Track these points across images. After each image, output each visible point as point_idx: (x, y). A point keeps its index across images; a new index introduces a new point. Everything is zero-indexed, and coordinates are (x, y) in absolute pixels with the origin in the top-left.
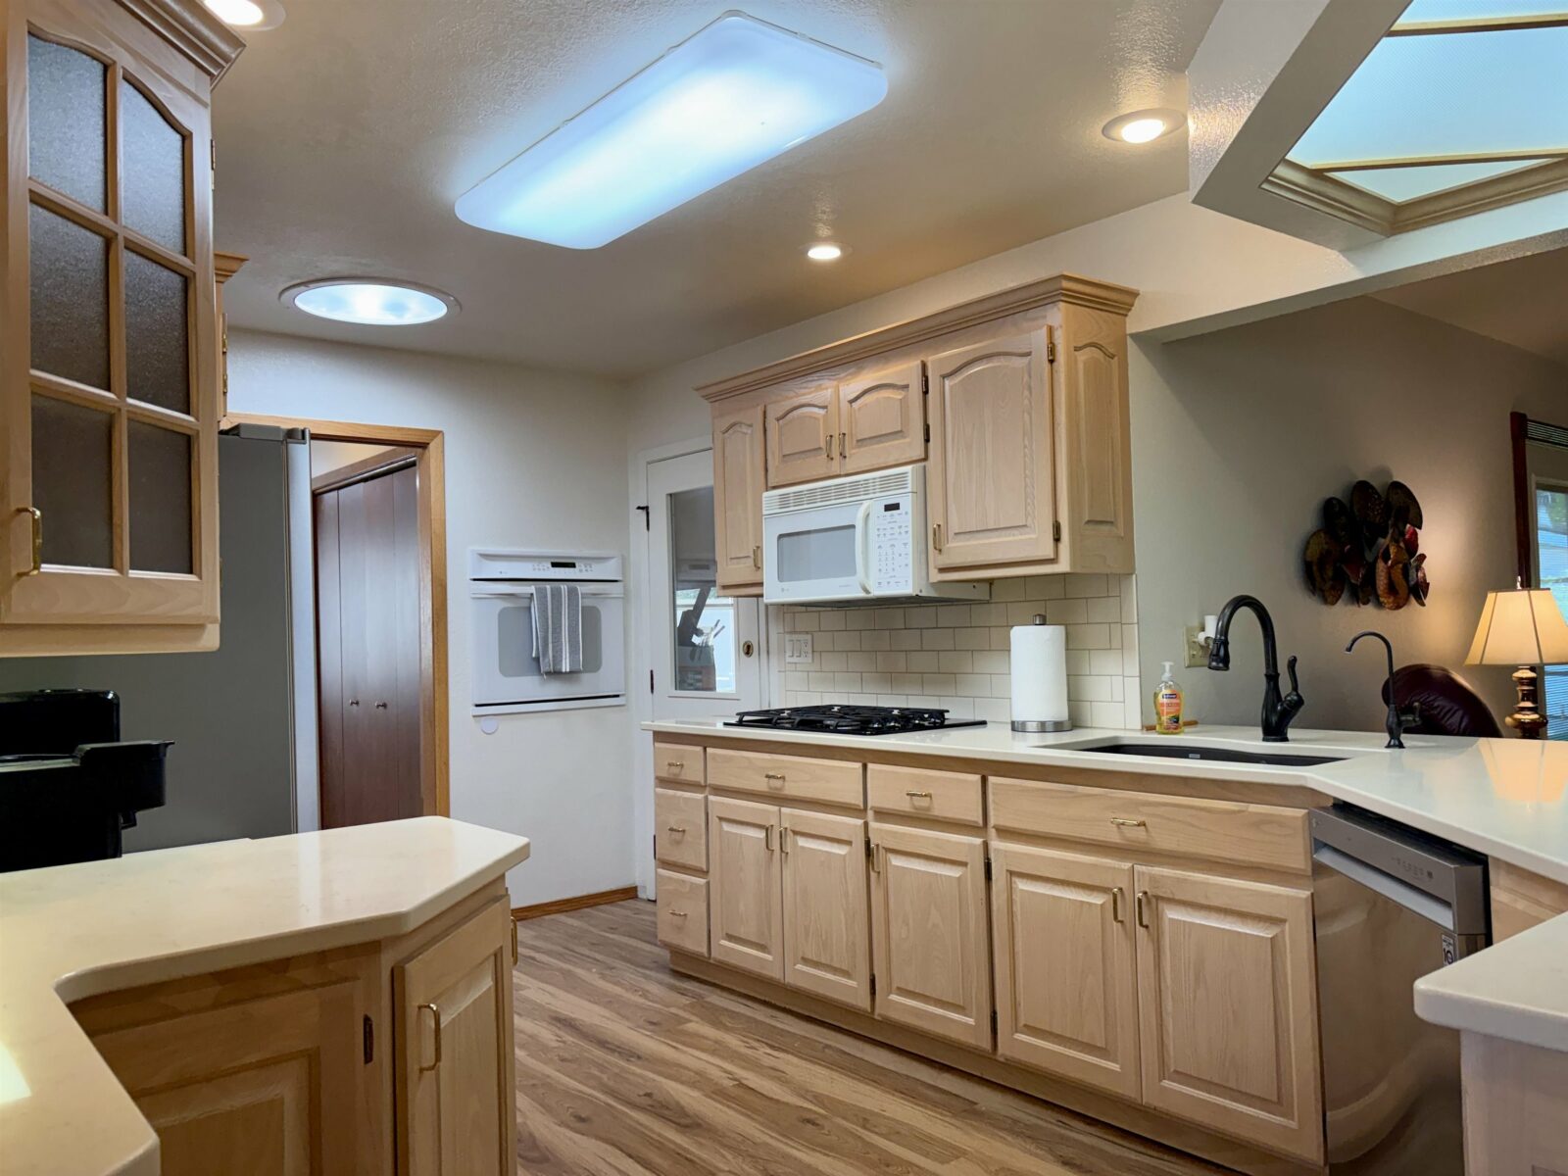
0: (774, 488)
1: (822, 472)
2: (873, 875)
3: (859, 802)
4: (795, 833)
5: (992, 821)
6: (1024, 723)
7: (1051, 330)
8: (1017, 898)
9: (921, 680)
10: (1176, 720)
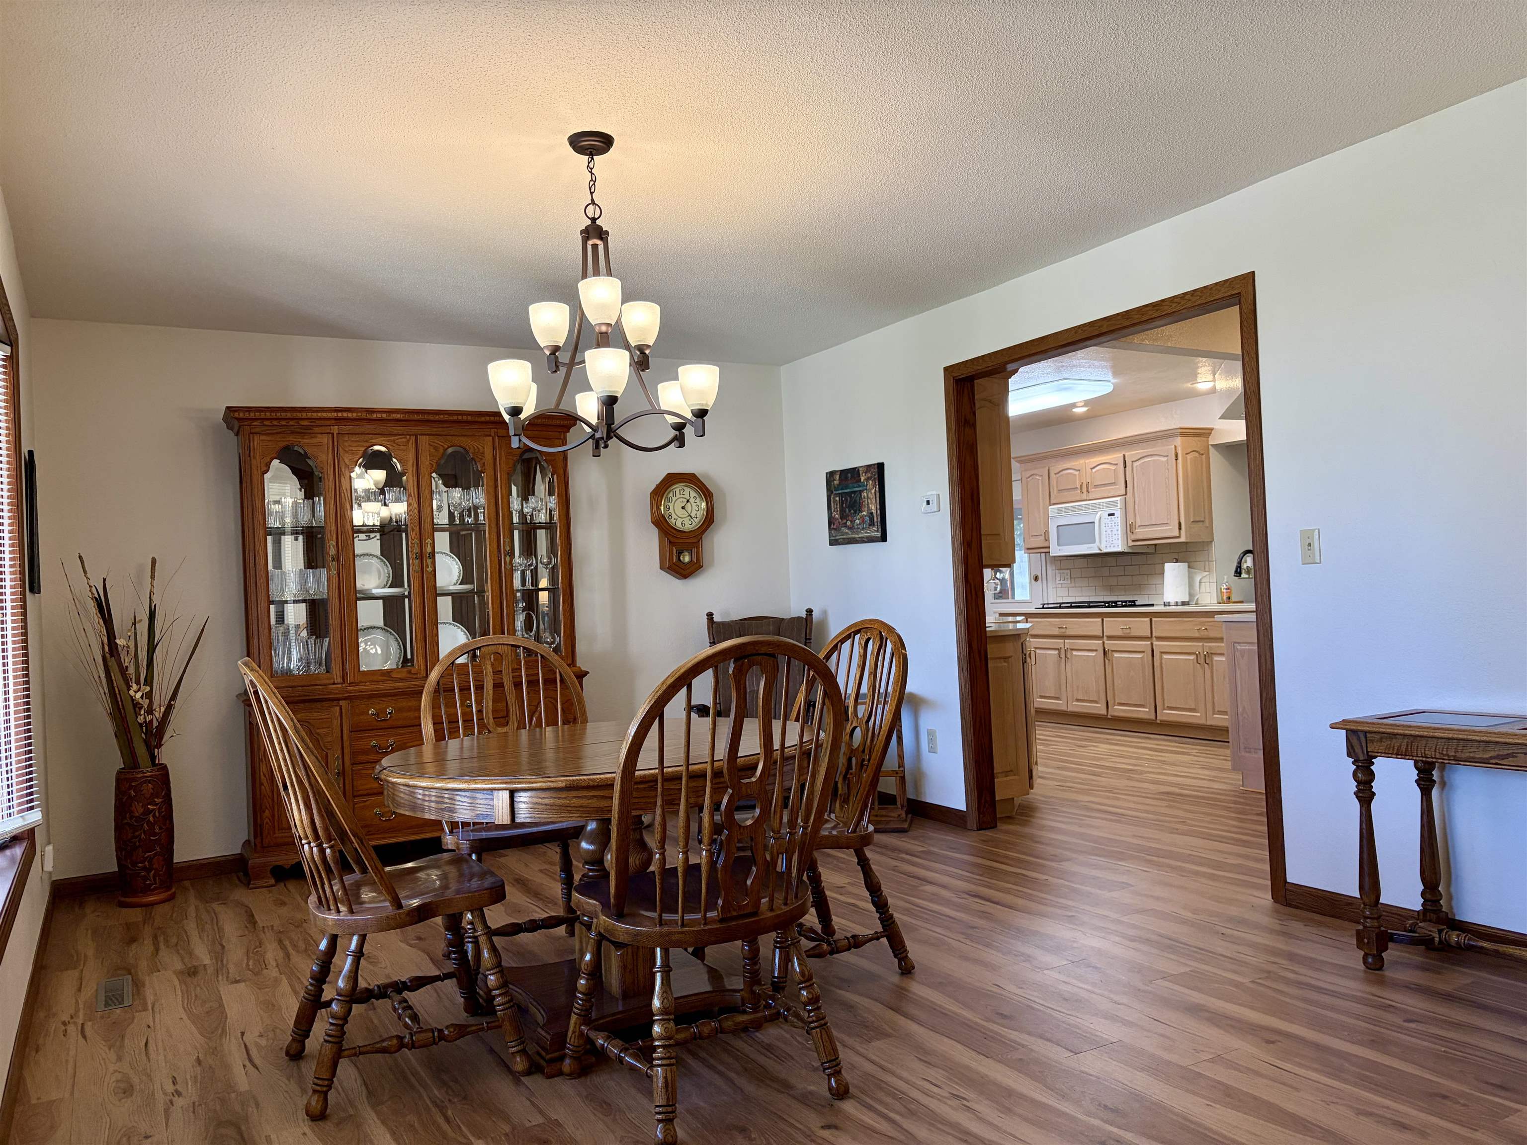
0: (1054, 504)
1: (1078, 498)
2: (1107, 661)
3: (1100, 633)
4: (1072, 650)
5: (1154, 635)
6: (1169, 603)
7: (1175, 447)
8: (1163, 661)
9: (1125, 588)
10: (1229, 598)
